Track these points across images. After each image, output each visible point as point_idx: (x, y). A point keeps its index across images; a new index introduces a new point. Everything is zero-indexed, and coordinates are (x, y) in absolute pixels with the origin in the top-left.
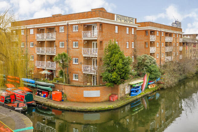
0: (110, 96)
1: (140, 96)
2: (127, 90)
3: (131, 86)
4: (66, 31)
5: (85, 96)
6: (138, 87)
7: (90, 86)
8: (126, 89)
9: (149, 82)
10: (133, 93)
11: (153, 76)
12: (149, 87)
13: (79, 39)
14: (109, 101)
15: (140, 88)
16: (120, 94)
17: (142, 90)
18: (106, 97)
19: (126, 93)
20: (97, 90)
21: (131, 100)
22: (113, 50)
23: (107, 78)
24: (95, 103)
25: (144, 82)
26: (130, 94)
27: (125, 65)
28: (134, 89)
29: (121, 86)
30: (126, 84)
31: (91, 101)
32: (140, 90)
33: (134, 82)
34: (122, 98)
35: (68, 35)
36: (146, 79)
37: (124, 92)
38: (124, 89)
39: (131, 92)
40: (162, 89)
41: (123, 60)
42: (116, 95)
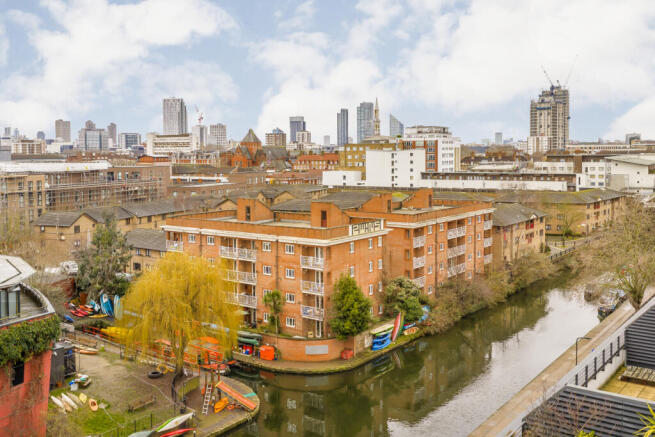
0: (342, 352)
1: (387, 350)
2: (368, 342)
3: (374, 336)
4: (275, 251)
5: (307, 353)
6: (386, 335)
7: (315, 339)
8: (366, 341)
9: (405, 325)
10: (376, 346)
11: (411, 317)
12: (406, 333)
13: (295, 266)
14: (341, 359)
15: (389, 336)
16: (357, 348)
17: (391, 339)
18: (336, 354)
19: (367, 346)
20: (323, 344)
21: (372, 357)
22: (347, 288)
23: (338, 327)
24: (322, 362)
25: (395, 328)
26: (372, 348)
27: (363, 311)
28: (378, 340)
29: (358, 338)
30: (365, 333)
31: (316, 359)
32: (389, 341)
33: (378, 330)
34: (360, 355)
35: (277, 257)
36: (400, 321)
37: (363, 345)
38: (364, 341)
39: (374, 344)
40: (428, 335)
41: (360, 302)
42: (350, 350)
